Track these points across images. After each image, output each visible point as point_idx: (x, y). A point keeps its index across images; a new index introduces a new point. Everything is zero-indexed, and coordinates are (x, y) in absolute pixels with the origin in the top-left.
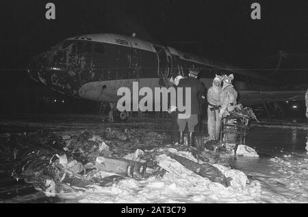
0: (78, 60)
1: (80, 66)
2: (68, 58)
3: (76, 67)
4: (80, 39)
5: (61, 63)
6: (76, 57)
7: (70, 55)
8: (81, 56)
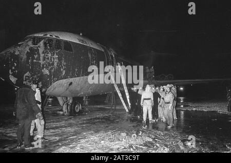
0: (51, 58)
1: (53, 64)
2: (42, 55)
3: (50, 65)
4: (48, 36)
5: (35, 61)
6: (50, 55)
7: (43, 53)
8: (54, 54)
